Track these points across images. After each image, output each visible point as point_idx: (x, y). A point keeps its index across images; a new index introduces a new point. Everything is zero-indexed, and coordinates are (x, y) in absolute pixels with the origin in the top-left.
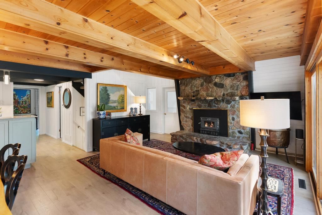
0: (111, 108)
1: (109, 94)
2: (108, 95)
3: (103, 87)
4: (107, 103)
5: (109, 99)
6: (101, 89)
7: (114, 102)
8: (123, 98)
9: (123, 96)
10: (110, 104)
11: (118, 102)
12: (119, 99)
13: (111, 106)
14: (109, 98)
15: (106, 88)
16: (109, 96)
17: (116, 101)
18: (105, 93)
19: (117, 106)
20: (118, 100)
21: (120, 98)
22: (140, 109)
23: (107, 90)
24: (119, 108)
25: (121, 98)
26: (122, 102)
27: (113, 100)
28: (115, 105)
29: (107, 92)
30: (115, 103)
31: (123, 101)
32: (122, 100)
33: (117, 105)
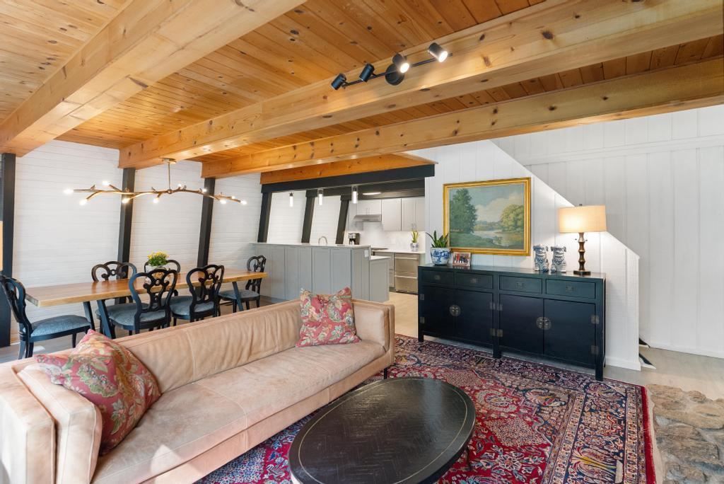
0: (478, 242)
1: (472, 206)
2: (472, 209)
3: (458, 192)
4: (469, 230)
5: (475, 219)
6: (454, 196)
7: (490, 227)
8: (517, 215)
9: (519, 211)
10: (477, 233)
11: (502, 227)
12: (504, 220)
13: (479, 238)
14: (474, 217)
15: (466, 192)
16: (475, 211)
17: (494, 224)
18: (463, 204)
19: (499, 239)
20: (502, 221)
21: (507, 216)
22: (582, 254)
23: (468, 197)
24: (503, 244)
25: (512, 216)
26: (516, 226)
27: (485, 223)
28: (492, 234)
29: (467, 203)
30: (492, 229)
31: (519, 223)
32: (516, 221)
33: (498, 236)
